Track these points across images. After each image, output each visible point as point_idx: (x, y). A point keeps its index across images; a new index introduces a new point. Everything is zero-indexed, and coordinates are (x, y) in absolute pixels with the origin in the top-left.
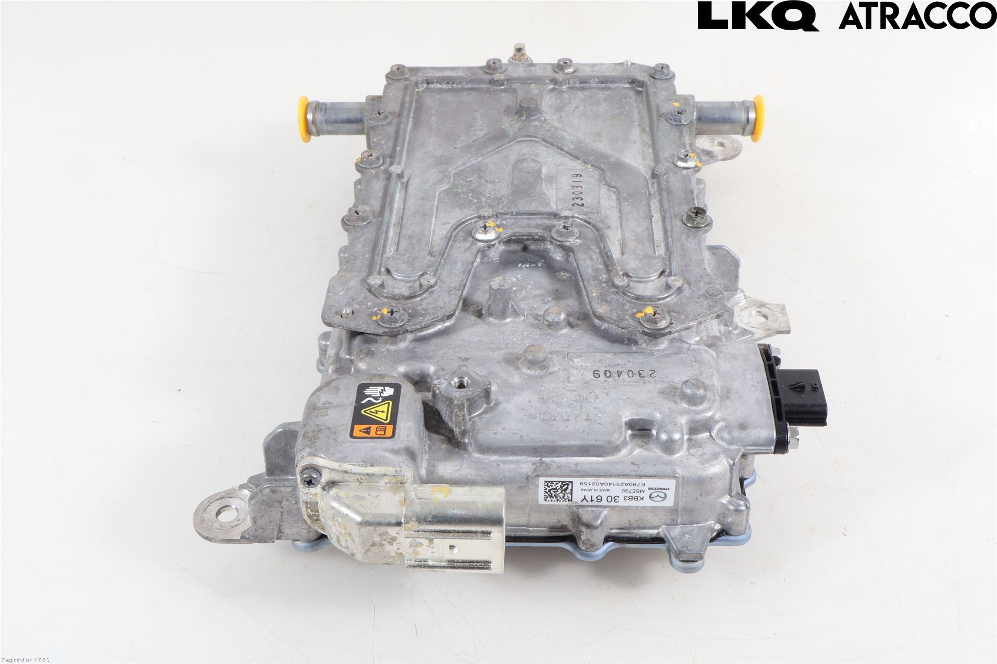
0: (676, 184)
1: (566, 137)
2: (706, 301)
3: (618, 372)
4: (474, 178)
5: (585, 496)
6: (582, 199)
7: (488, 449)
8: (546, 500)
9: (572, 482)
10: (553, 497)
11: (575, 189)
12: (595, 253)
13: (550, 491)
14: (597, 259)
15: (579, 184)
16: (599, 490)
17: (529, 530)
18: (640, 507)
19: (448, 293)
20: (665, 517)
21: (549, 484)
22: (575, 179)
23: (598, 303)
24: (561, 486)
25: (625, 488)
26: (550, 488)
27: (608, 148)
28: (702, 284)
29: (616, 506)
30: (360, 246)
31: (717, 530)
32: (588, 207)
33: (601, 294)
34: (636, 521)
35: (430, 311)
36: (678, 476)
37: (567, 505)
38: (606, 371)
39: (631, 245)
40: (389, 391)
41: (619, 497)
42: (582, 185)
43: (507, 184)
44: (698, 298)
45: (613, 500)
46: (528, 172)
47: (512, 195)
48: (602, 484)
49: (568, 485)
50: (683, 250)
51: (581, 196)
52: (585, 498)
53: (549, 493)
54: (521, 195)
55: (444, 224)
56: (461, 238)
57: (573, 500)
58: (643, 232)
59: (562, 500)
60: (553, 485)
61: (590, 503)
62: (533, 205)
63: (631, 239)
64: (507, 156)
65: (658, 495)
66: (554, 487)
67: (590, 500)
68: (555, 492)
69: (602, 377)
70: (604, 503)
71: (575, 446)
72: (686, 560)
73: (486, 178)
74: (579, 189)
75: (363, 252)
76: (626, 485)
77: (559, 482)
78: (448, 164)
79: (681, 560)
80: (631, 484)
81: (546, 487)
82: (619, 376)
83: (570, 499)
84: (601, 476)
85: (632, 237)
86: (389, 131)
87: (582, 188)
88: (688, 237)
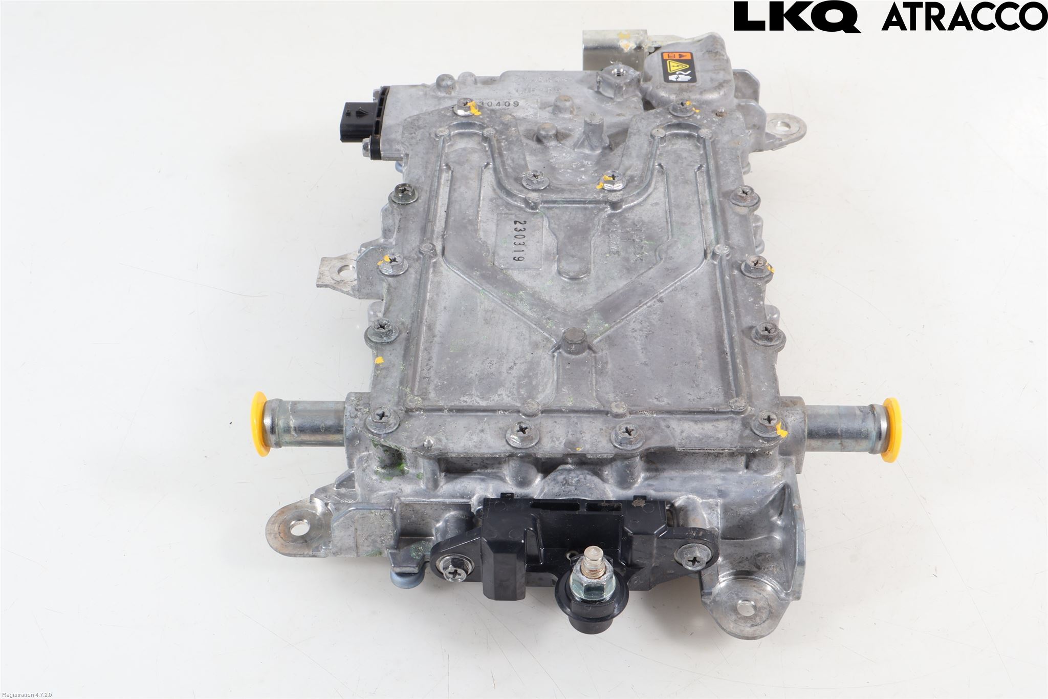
0: (414, 239)
1: (528, 307)
2: (420, 124)
3: (499, 105)
4: (633, 258)
6: (516, 229)
11: (521, 241)
12: (509, 165)
14: (507, 159)
15: (518, 248)
19: (639, 130)
22: (521, 254)
23: (511, 122)
27: (478, 301)
28: (419, 137)
30: (732, 172)
32: (510, 220)
33: (508, 129)
35: (653, 117)
38: (509, 105)
39: (473, 175)
40: (672, 78)
42: (514, 246)
43: (596, 250)
44: (426, 126)
46: (573, 256)
47: (589, 228)
50: (426, 168)
51: (516, 233)
54: (580, 227)
55: (657, 204)
56: (636, 179)
58: (460, 187)
62: (567, 217)
63: (472, 180)
64: (598, 288)
69: (512, 103)
73: (619, 259)
74: (517, 241)
75: (727, 166)
78: (666, 269)
82: (499, 103)
85: (471, 182)
86: (749, 317)
87: (515, 243)
88: (418, 180)
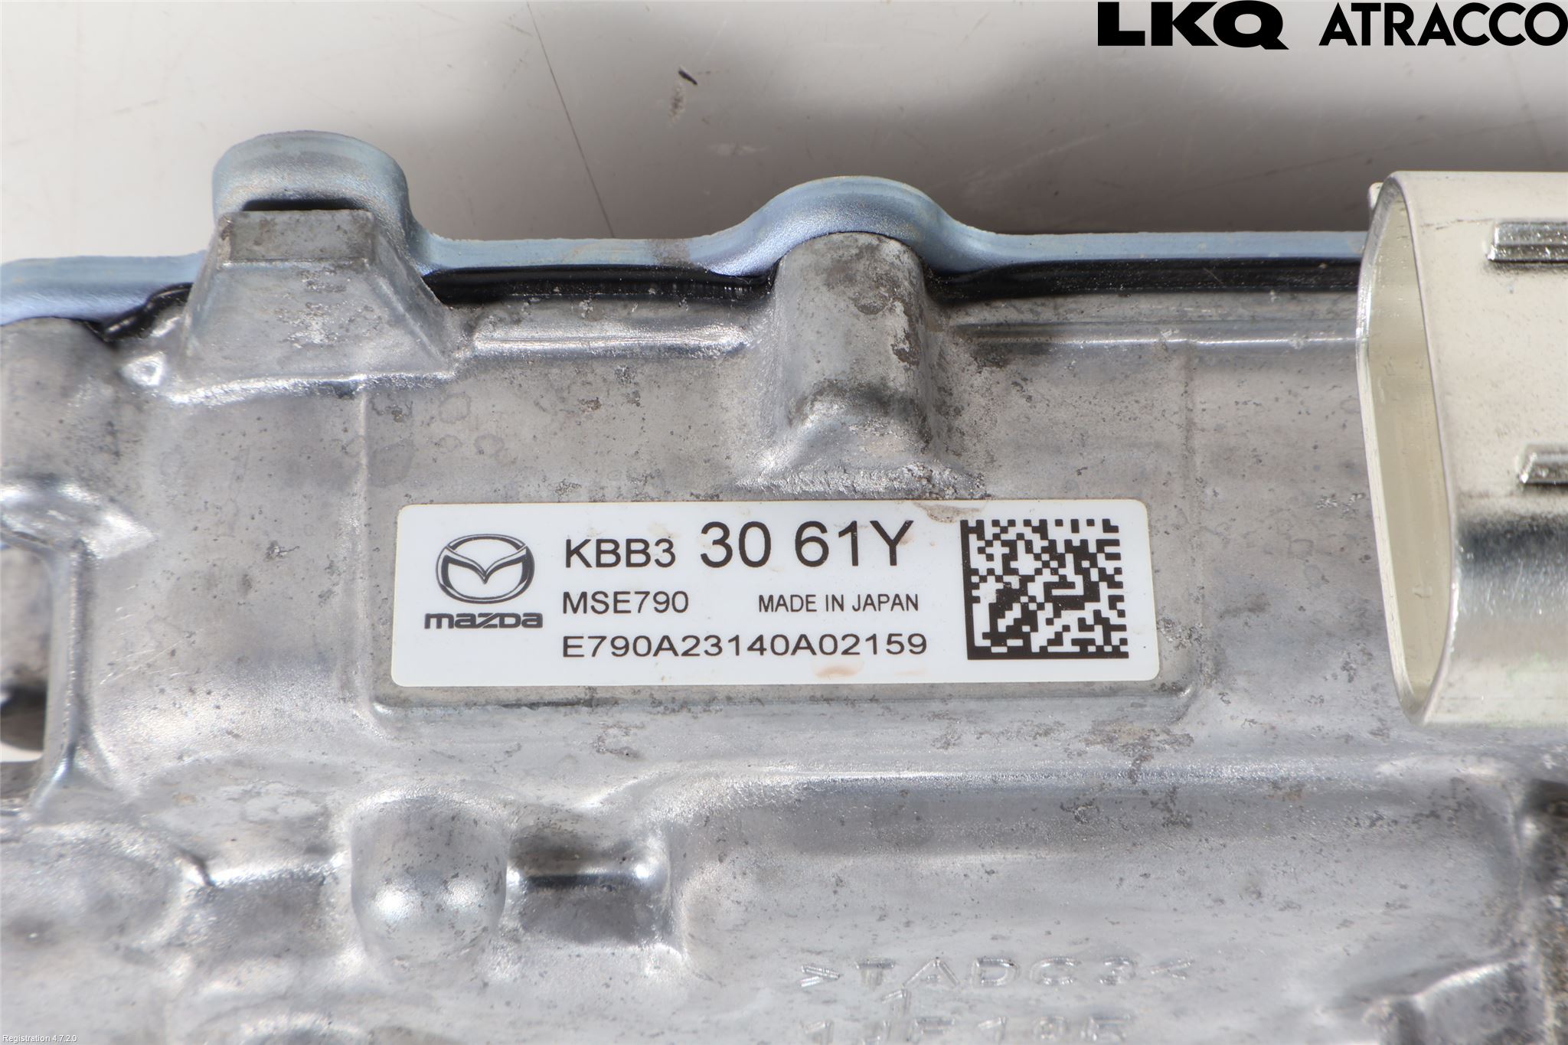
5: (893, 562)
7: (1434, 814)
8: (1108, 526)
9: (975, 653)
10: (1068, 543)
13: (1092, 593)
16: (819, 603)
17: (1184, 332)
18: (584, 493)
20: (438, 429)
21: (1098, 635)
24: (1035, 629)
25: (673, 625)
26: (1090, 607)
29: (714, 497)
31: (150, 350)
34: (597, 404)
36: (379, 708)
37: (985, 496)
41: (705, 557)
45: (733, 541)
48: (803, 643)
49: (994, 636)
52: (893, 544)
53: (1094, 575)
57: (956, 530)
59: (1019, 528)
60: (1075, 633)
61: (862, 513)
65: (485, 576)
66: (1070, 617)
67: (861, 533)
68: (1064, 583)
70: (783, 520)
71: (953, 845)
72: (315, 215)
76: (666, 644)
77: (1044, 654)
79: (344, 215)
80: (642, 646)
81: (1115, 620)
83: (974, 542)
84: (813, 699)
